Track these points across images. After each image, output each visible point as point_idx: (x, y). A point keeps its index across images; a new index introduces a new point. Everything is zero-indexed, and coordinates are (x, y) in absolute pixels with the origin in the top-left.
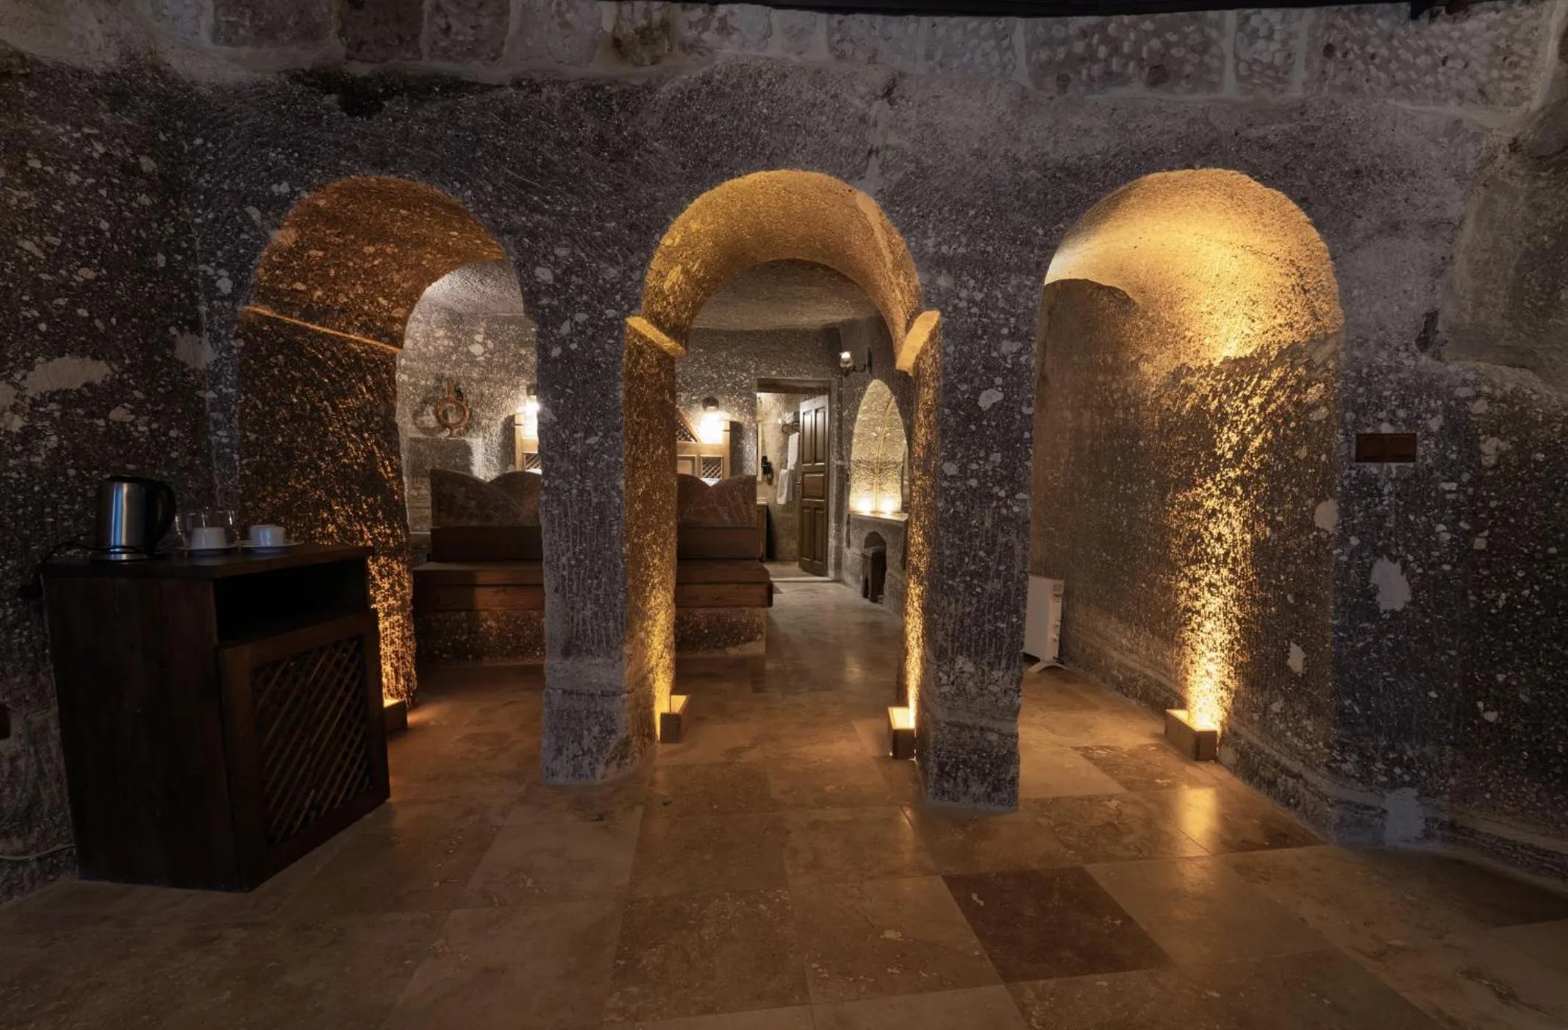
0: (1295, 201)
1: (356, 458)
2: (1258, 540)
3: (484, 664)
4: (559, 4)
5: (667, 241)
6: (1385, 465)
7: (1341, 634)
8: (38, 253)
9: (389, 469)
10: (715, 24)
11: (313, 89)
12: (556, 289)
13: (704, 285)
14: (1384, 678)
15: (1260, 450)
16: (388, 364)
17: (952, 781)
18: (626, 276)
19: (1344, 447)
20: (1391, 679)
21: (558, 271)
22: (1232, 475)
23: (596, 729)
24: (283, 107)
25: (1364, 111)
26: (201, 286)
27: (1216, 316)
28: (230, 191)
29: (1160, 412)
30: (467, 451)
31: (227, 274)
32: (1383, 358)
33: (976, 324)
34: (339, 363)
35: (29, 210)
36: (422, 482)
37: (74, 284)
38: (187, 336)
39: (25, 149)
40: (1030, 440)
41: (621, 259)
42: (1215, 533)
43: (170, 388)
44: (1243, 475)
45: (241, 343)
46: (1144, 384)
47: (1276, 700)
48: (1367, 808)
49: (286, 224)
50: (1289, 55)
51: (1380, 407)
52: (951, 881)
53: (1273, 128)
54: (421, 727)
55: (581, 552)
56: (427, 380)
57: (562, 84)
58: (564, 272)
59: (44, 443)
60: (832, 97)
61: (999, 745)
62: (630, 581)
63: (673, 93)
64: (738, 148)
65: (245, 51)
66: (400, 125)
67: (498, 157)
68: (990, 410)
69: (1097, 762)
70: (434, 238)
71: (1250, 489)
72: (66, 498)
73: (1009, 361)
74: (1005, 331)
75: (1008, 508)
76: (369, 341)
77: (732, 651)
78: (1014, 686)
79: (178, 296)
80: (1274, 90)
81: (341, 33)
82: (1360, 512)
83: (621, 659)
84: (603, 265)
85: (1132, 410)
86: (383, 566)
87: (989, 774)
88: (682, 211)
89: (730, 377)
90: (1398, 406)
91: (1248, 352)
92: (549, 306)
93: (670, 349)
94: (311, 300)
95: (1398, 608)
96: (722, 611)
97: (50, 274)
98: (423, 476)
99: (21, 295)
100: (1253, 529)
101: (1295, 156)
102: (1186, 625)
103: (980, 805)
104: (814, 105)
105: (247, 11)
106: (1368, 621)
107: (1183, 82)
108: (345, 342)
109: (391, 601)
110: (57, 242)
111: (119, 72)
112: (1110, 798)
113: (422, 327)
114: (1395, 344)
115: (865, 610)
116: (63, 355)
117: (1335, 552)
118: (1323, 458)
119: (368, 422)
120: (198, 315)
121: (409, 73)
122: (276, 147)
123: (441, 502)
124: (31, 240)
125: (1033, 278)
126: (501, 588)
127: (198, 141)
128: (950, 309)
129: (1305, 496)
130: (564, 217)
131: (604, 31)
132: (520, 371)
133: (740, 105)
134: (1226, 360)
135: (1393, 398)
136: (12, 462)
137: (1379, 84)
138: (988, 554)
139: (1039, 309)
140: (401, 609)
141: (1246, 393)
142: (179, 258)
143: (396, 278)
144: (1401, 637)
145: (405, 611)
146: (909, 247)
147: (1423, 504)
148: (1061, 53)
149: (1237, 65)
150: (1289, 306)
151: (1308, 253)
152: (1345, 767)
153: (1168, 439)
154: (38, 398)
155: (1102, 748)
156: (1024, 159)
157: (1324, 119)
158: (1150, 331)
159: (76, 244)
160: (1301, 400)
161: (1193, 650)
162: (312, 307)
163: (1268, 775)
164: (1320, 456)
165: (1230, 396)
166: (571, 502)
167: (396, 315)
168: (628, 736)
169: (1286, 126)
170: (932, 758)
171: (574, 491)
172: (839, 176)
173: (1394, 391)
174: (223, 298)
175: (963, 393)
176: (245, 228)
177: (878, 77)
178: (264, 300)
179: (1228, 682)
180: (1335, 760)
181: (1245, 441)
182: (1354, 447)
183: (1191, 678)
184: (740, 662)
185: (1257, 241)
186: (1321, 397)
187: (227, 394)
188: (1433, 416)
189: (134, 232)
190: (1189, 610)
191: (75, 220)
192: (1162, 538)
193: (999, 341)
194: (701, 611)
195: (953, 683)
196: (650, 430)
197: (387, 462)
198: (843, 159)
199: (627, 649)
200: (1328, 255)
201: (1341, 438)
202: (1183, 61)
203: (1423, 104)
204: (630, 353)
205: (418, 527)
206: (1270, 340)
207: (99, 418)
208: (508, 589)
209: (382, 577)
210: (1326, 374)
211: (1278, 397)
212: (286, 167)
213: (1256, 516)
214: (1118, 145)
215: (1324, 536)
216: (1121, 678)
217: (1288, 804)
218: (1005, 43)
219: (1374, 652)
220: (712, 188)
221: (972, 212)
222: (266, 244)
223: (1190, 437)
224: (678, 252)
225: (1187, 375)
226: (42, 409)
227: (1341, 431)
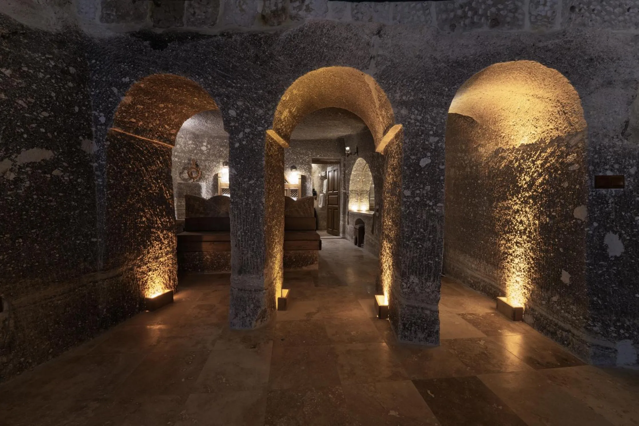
0: (562, 73)
1: (155, 190)
2: (542, 223)
3: (205, 273)
4: (240, 2)
5: (283, 98)
6: (609, 190)
7: (591, 267)
8: (24, 105)
9: (168, 195)
10: (304, 8)
11: (140, 39)
12: (237, 119)
13: (297, 118)
14: (613, 287)
15: (542, 184)
16: (168, 153)
17: (409, 332)
18: (266, 113)
19: (589, 182)
20: (616, 288)
21: (238, 112)
22: (527, 195)
23: (252, 306)
24: (127, 46)
25: (593, 33)
26: (93, 120)
27: (517, 127)
28: (106, 81)
29: (488, 168)
30: (200, 187)
31: (104, 115)
32: (606, 142)
33: (418, 130)
34: (149, 152)
35: (22, 88)
36: (182, 200)
37: (39, 118)
38: (87, 140)
39: (21, 63)
40: (443, 180)
41: (264, 106)
42: (519, 220)
43: (79, 161)
44: (533, 195)
45: (109, 143)
46: (481, 156)
47: (555, 296)
48: (607, 348)
49: (128, 94)
50: (554, 12)
51: (605, 164)
52: (416, 383)
53: (550, 42)
54: (179, 301)
55: (246, 230)
56: (185, 160)
57: (241, 34)
58: (241, 112)
59: (23, 184)
60: (354, 35)
61: (430, 315)
62: (267, 242)
63: (287, 36)
64: (314, 57)
65: (114, 24)
66: (174, 53)
67: (214, 65)
68: (425, 167)
69: (470, 321)
70: (188, 101)
71: (537, 201)
72: (32, 208)
73: (433, 146)
74: (431, 133)
75: (434, 210)
76: (161, 143)
77: (305, 268)
78: (437, 289)
79: (83, 124)
80: (547, 27)
81: (151, 17)
82: (598, 211)
83: (263, 275)
84: (257, 109)
85: (475, 168)
86: (165, 234)
87: (426, 329)
88: (290, 85)
89: (301, 158)
90: (614, 163)
91: (534, 141)
92: (234, 126)
93: (283, 144)
94: (138, 126)
95: (618, 255)
96: (300, 251)
97: (30, 114)
98: (183, 197)
99: (16, 123)
100: (539, 218)
101: (561, 54)
102: (505, 260)
103: (422, 343)
104: (347, 39)
105: (114, 9)
106: (603, 261)
107: (506, 25)
108: (151, 143)
109: (168, 249)
110: (33, 101)
111: (62, 33)
112: (480, 339)
113: (183, 140)
114: (611, 135)
115: (356, 250)
116: (34, 148)
117: (586, 229)
118: (577, 187)
119: (160, 176)
120: (91, 132)
121: (179, 32)
122: (124, 63)
123: (189, 207)
124: (22, 100)
125: (443, 109)
126: (212, 243)
127: (94, 61)
128: (407, 123)
129: (568, 204)
130: (241, 89)
131: (258, 13)
132: (220, 156)
133: (315, 40)
134: (522, 145)
135: (612, 159)
136: (9, 193)
137: (596, 22)
138: (425, 231)
139: (446, 123)
140: (172, 252)
141: (533, 159)
142: (84, 108)
143: (173, 117)
144: (620, 269)
145: (173, 252)
146: (388, 97)
147: (629, 207)
148: (452, 15)
149: (530, 17)
150: (556, 120)
151: (567, 96)
152: (595, 329)
153: (493, 179)
154: (22, 166)
155: (471, 314)
156: (439, 58)
157: (574, 37)
158: (484, 134)
159: (41, 102)
160: (564, 162)
161: (509, 271)
162: (138, 129)
163: (552, 330)
164: (575, 186)
165: (525, 161)
166: (242, 208)
167: (172, 133)
168: (265, 308)
169: (557, 41)
170: (400, 321)
171: (244, 204)
172: (358, 68)
173: (612, 156)
174: (101, 125)
175: (413, 160)
176: (111, 96)
177: (374, 26)
178: (119, 126)
179: (528, 286)
180: (590, 325)
181: (533, 180)
182: (593, 181)
183: (507, 283)
184: (309, 273)
185: (541, 92)
186: (575, 160)
187: (102, 164)
188: (632, 167)
189: (65, 97)
190: (506, 253)
191: (41, 92)
192: (491, 222)
193: (429, 137)
194: (292, 252)
195: (409, 288)
196: (275, 178)
197: (168, 192)
198: (359, 61)
199: (265, 271)
200: (578, 97)
201: (587, 178)
202: (506, 16)
203: (618, 30)
204: (267, 145)
205: (180, 217)
206: (546, 135)
207: (48, 174)
208: (215, 243)
209: (165, 239)
210: (578, 149)
211: (551, 160)
212: (128, 71)
213: (541, 213)
214: (481, 51)
215: (579, 222)
216: (472, 281)
217: (563, 344)
218: (427, 12)
219: (607, 275)
220: (303, 75)
221: (416, 82)
222: (119, 103)
223: (504, 178)
224: (288, 103)
225: (502, 152)
226: (23, 170)
227: (587, 175)
